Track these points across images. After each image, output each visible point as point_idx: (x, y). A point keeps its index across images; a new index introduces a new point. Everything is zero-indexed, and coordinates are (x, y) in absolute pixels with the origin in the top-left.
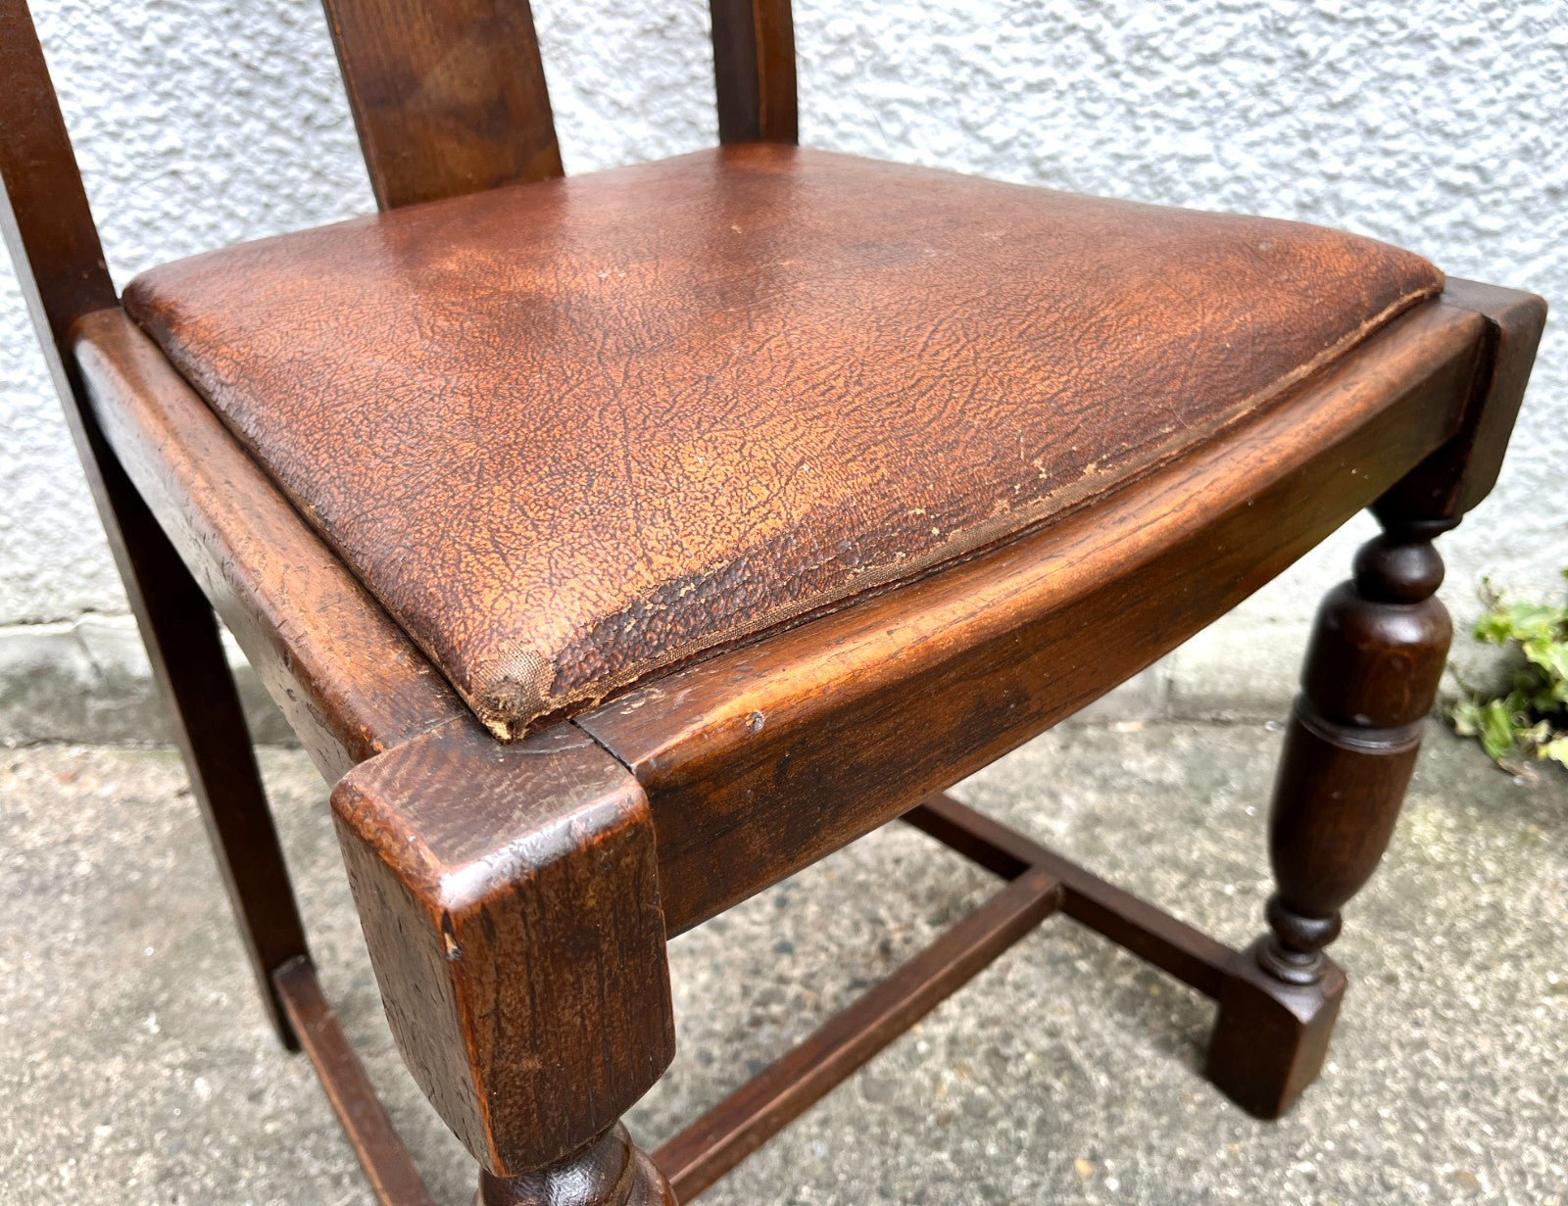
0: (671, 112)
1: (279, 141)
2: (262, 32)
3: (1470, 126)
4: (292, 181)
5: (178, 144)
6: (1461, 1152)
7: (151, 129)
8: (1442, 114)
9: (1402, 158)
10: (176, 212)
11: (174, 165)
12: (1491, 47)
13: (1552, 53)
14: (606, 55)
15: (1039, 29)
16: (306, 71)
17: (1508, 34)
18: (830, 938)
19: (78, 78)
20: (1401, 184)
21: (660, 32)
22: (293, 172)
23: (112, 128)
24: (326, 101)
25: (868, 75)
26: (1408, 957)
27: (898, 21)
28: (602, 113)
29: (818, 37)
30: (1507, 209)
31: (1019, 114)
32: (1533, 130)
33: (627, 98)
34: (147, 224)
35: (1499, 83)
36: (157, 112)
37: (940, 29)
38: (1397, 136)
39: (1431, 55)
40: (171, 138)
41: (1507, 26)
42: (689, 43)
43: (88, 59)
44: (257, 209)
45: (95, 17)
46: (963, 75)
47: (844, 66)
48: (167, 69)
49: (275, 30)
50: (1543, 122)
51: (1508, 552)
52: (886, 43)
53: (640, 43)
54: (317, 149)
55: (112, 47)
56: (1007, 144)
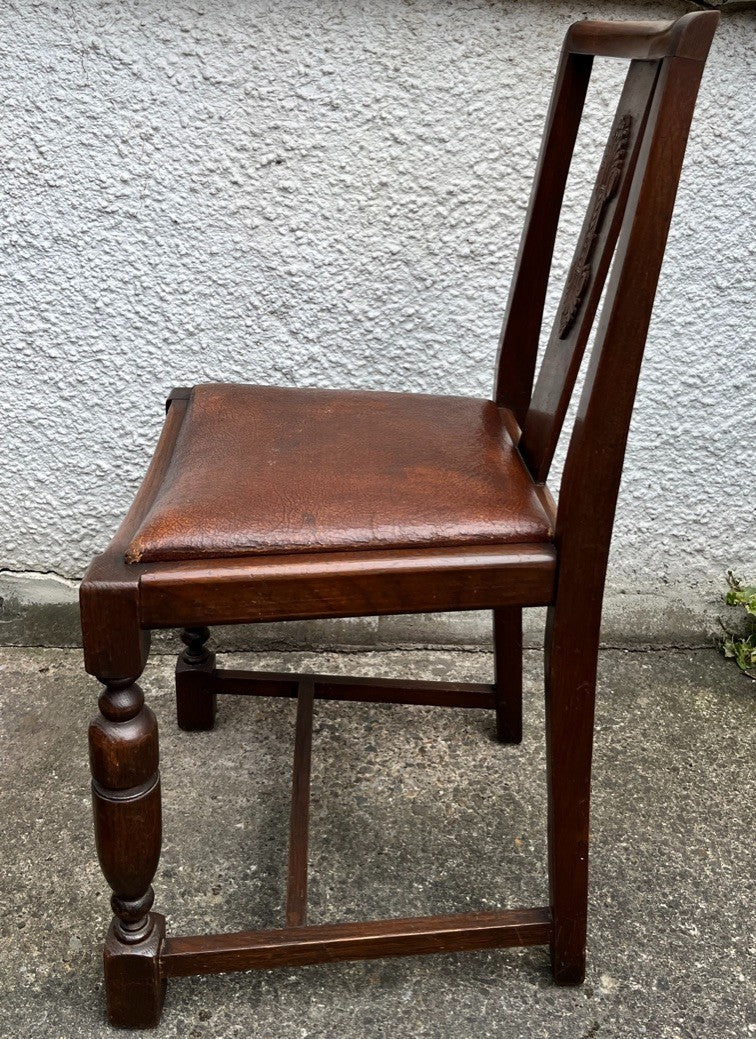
0: (331, 342)
1: (152, 349)
2: (152, 304)
3: (693, 358)
4: (152, 366)
5: (104, 348)
6: (700, 842)
7: (93, 341)
8: (679, 353)
9: (663, 371)
10: (95, 377)
11: (100, 356)
12: (700, 326)
13: (728, 328)
14: (304, 318)
15: (495, 314)
16: (168, 320)
17: (707, 320)
18: (394, 745)
19: (62, 318)
20: (664, 382)
21: (329, 310)
22: (155, 361)
23: (73, 340)
24: (176, 333)
25: (420, 330)
26: (685, 760)
27: (434, 309)
28: (300, 342)
29: (399, 314)
30: (715, 394)
31: (487, 348)
32: (724, 360)
33: (311, 336)
34: (80, 382)
35: (705, 340)
36: (95, 334)
37: (451, 313)
38: (660, 362)
39: (673, 328)
40: (101, 346)
41: (707, 316)
42: (341, 315)
43: (68, 310)
44: (134, 377)
45: (76, 293)
46: (462, 332)
47: (409, 326)
48: (105, 316)
49: (158, 303)
50: (727, 357)
51: (740, 560)
52: (429, 317)
53: (320, 314)
54: (168, 352)
55: (82, 306)
56: (482, 360)
